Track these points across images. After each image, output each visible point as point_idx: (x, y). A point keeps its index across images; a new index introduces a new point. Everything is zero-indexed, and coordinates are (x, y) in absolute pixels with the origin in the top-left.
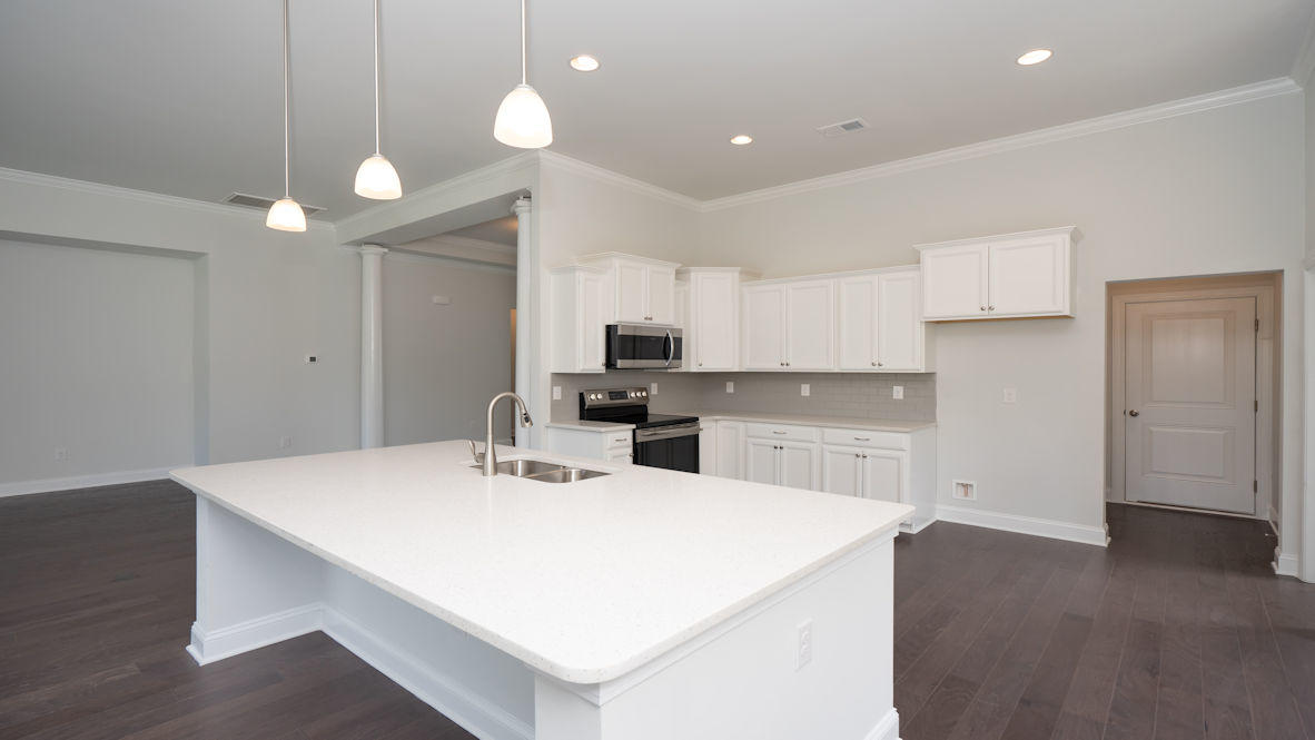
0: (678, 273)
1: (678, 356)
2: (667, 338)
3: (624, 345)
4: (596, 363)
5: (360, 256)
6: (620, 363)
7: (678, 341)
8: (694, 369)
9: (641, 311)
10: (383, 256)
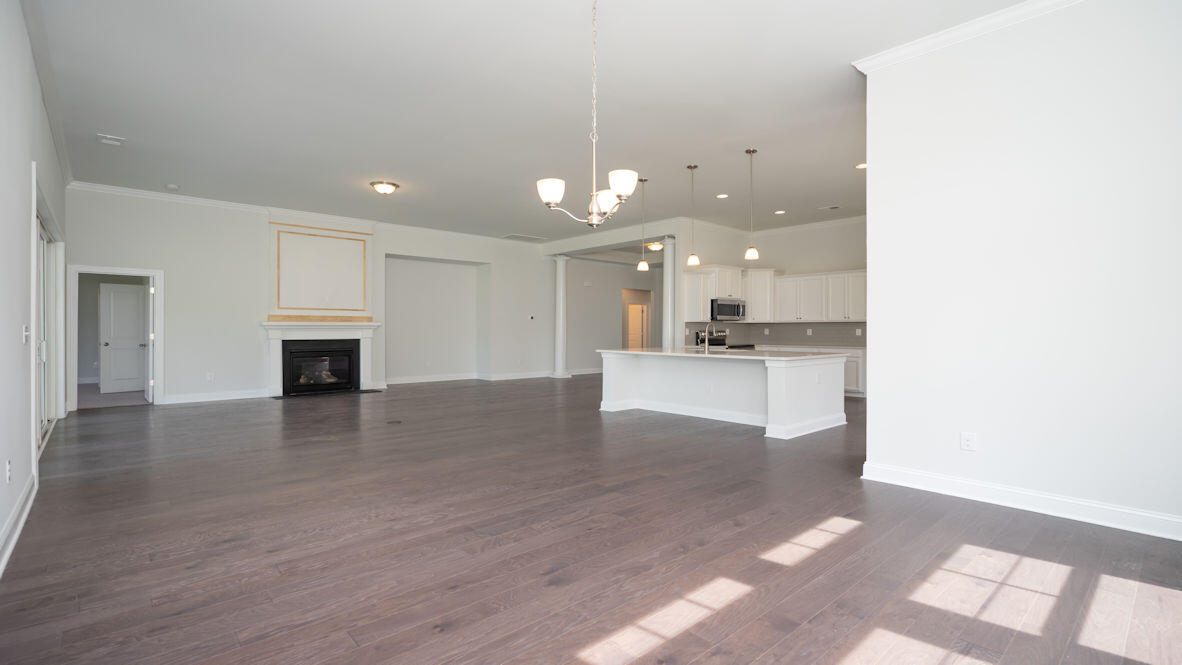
0: (743, 271)
1: (744, 315)
2: (738, 306)
3: (719, 309)
4: (707, 317)
5: (555, 261)
6: (719, 317)
7: (744, 307)
8: (750, 321)
9: (727, 293)
10: (567, 261)
